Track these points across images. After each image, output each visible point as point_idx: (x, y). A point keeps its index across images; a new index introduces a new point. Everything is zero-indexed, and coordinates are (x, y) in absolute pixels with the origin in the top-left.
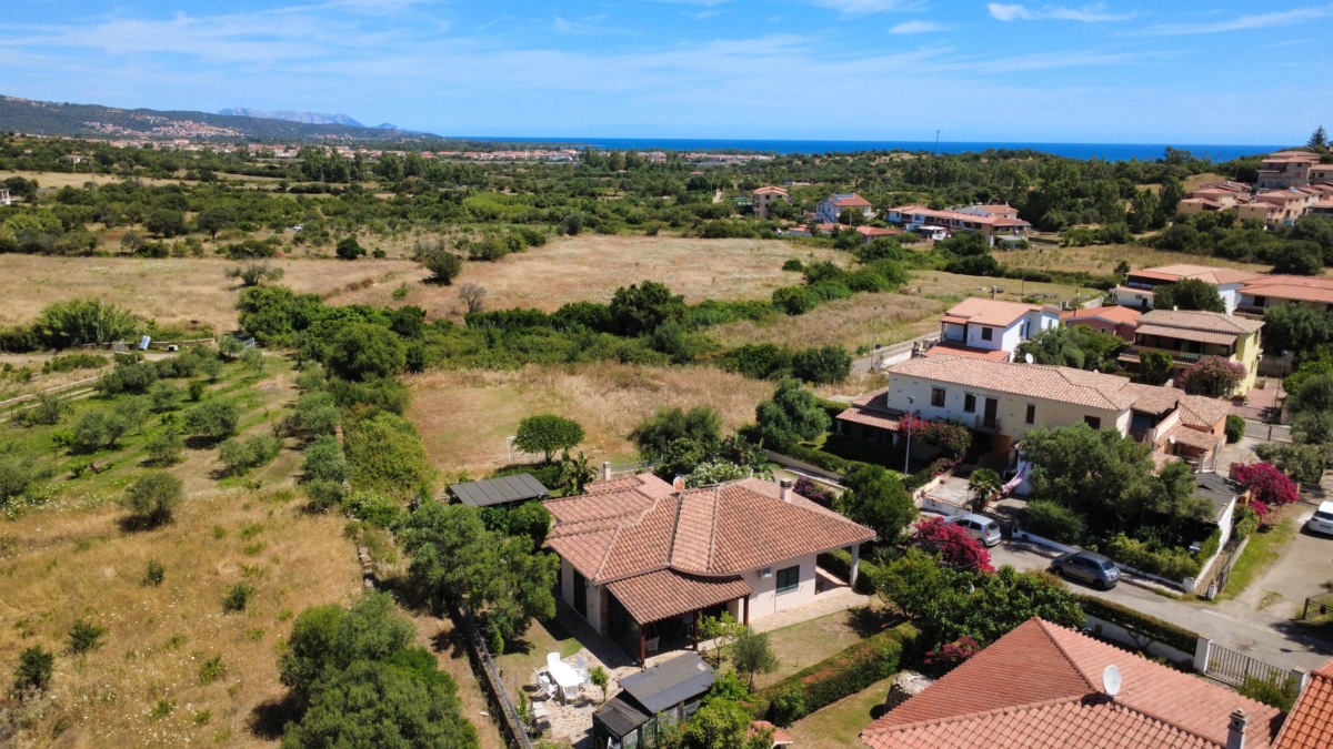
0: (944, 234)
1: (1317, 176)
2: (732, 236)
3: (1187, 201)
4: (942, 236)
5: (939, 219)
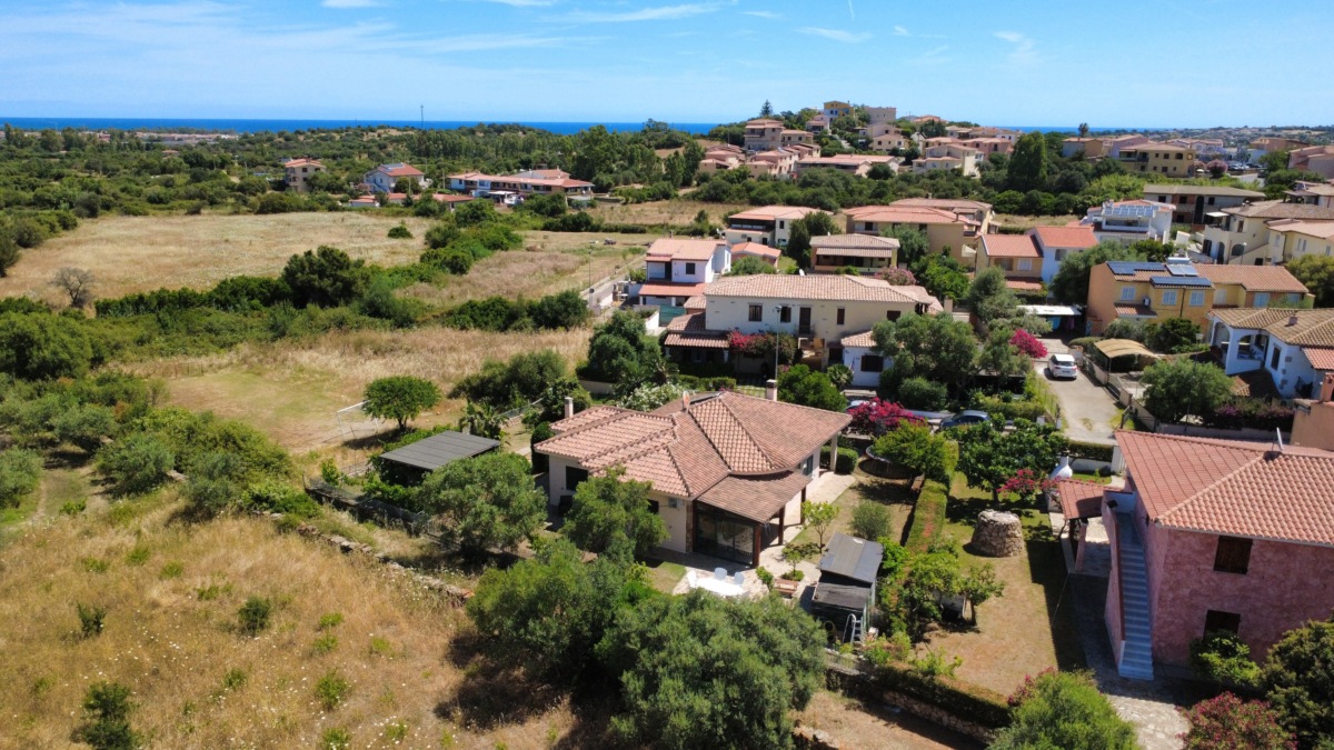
0: (514, 198)
1: (786, 140)
2: (293, 211)
3: (703, 161)
4: (512, 200)
5: (504, 184)
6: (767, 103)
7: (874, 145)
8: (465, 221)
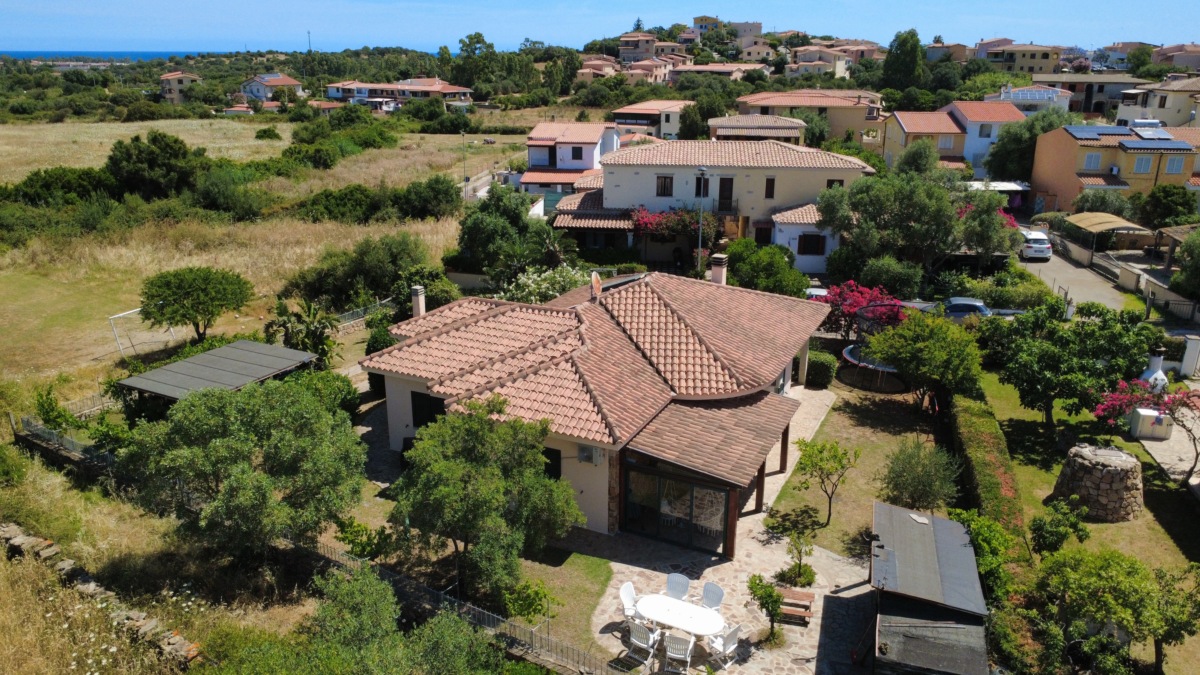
0: (392, 105)
1: (660, 51)
2: (162, 118)
3: (580, 71)
4: (391, 107)
5: (382, 91)
6: (639, 21)
7: (744, 56)
8: (339, 124)
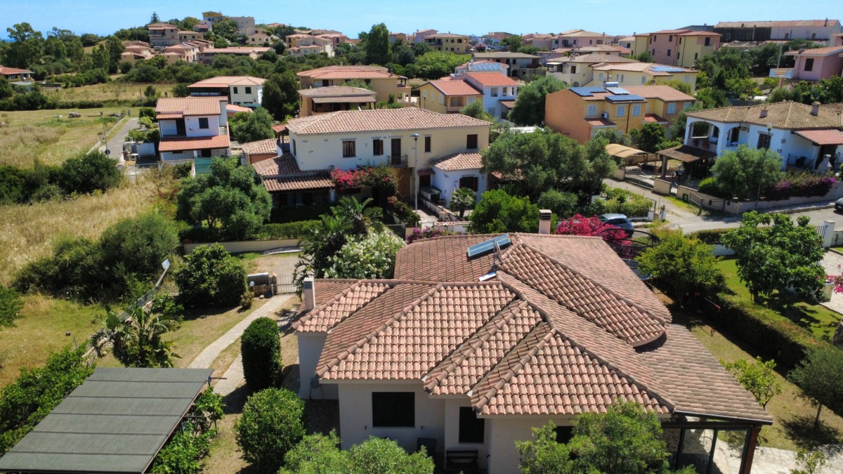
1: (183, 38)
3: (124, 54)
6: (154, 15)
7: (250, 41)
